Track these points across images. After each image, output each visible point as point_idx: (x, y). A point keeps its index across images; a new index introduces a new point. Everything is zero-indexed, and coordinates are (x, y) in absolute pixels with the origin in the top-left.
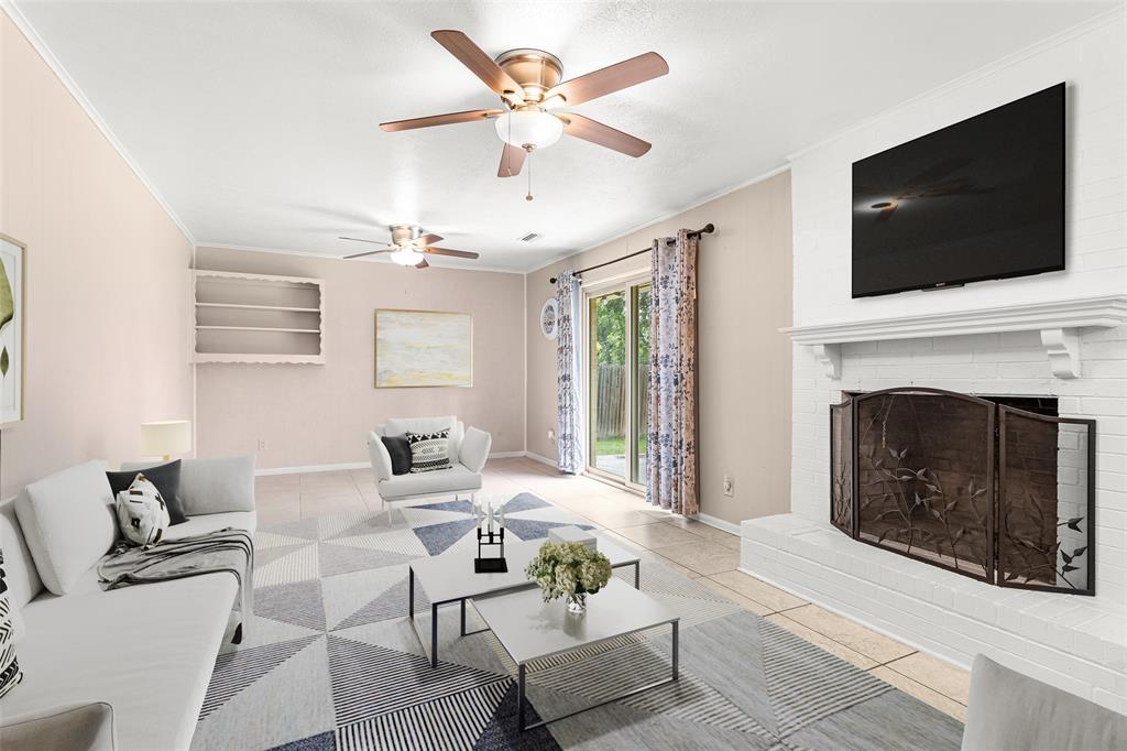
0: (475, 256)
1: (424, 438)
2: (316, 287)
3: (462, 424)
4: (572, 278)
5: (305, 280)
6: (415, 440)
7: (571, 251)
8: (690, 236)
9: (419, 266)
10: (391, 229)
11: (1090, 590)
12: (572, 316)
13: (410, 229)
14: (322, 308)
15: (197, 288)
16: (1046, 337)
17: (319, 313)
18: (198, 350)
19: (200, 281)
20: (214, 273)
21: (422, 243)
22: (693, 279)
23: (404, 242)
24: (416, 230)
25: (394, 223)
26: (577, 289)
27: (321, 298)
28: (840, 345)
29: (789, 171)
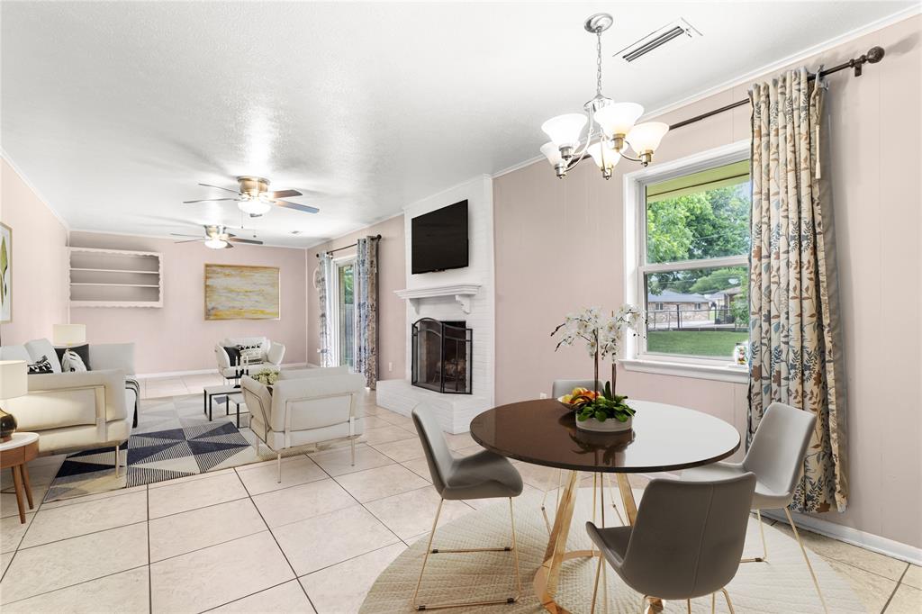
0: (261, 243)
1: (248, 348)
2: (156, 259)
3: (269, 341)
4: (326, 255)
5: (148, 254)
6: (242, 349)
7: (328, 239)
8: (373, 239)
9: (227, 247)
10: (206, 227)
11: (471, 393)
12: (326, 279)
13: (217, 227)
14: (161, 271)
15: (71, 258)
16: (457, 298)
17: (159, 275)
18: (72, 298)
19: (73, 254)
20: (84, 249)
21: (225, 237)
22: (375, 262)
23: (213, 235)
24: (221, 228)
25: (207, 224)
26: (330, 261)
27: (160, 265)
28: (418, 299)
29: (403, 215)
